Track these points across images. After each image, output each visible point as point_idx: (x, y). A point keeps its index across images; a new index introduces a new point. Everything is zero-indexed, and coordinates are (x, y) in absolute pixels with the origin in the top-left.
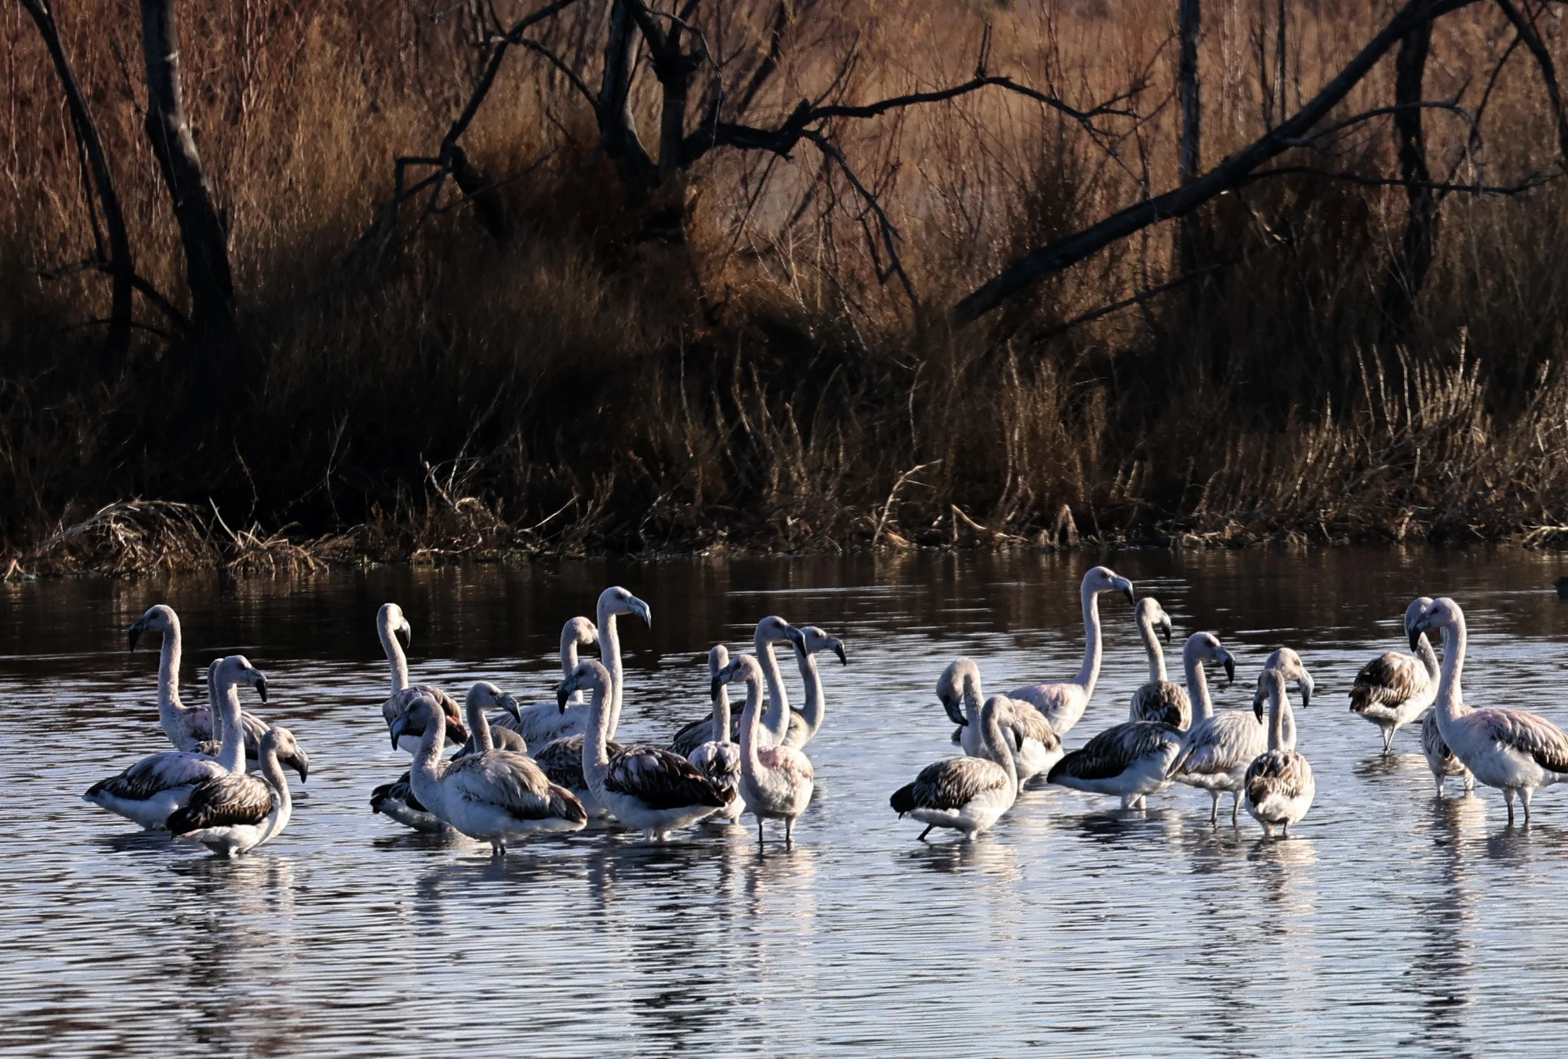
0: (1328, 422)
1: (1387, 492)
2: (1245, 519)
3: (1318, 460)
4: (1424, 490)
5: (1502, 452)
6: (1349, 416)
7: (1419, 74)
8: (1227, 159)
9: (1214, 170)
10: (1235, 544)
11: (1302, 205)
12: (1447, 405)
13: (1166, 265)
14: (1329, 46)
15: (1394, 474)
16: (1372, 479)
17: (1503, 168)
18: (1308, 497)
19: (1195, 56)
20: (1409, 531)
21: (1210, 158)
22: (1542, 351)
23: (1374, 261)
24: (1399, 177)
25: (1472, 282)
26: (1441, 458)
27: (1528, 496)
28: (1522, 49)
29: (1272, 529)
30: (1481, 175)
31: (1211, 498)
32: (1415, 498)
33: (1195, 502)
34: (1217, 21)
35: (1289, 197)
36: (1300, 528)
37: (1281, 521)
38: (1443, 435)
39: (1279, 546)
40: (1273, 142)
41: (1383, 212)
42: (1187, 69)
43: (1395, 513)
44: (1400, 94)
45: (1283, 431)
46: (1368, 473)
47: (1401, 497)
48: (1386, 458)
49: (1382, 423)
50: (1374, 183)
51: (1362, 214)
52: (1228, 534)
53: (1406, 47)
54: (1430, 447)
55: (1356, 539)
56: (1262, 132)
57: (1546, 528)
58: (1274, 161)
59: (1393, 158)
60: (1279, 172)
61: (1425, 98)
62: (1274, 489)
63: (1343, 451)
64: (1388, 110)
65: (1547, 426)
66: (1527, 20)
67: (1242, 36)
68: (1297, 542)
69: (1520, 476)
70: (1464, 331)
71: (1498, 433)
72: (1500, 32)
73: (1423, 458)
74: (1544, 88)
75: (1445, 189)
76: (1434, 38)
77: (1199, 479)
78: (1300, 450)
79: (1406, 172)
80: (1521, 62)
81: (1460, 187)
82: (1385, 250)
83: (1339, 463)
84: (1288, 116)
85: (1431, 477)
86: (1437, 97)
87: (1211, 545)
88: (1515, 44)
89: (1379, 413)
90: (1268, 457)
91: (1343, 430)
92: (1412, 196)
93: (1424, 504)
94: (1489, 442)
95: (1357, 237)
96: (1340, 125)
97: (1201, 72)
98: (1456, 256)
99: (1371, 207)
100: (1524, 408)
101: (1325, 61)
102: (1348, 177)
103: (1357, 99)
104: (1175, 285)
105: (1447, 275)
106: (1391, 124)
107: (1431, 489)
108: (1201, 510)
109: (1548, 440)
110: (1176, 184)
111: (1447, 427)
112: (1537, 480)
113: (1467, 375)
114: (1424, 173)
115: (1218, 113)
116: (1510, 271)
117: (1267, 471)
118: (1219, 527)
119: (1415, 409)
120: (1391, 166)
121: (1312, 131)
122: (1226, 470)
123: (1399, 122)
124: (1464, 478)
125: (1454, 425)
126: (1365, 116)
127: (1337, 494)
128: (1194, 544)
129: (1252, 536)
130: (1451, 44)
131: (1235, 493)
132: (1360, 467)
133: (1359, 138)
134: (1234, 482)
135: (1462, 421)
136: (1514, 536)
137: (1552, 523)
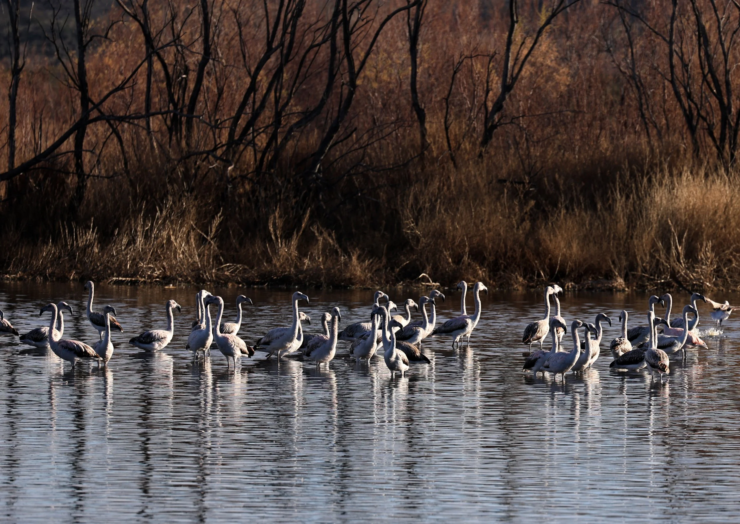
0: (50, 244)
1: (68, 265)
2: (24, 271)
3: (47, 255)
4: (79, 265)
5: (103, 255)
6: (57, 243)
7: (82, 142)
8: (22, 164)
9: (18, 167)
10: (20, 279)
11: (45, 179)
12: (87, 240)
13: (3, 195)
14: (56, 132)
15: (70, 260)
16: (63, 261)
17: (106, 171)
18: (43, 266)
19: (14, 132)
20: (74, 277)
21: (17, 164)
22: (117, 225)
23: (67, 197)
24: (75, 172)
25: (96, 205)
26: (84, 256)
27: (111, 269)
28: (113, 135)
29: (32, 275)
30: (100, 172)
31: (14, 265)
32: (76, 268)
33: (8, 266)
34: (21, 122)
35: (41, 176)
36: (41, 275)
37: (35, 273)
38: (85, 249)
39: (34, 280)
40: (37, 159)
41: (69, 181)
42: (11, 136)
43: (70, 272)
44: (76, 146)
45: (36, 245)
46: (62, 259)
47: (71, 268)
48: (68, 255)
49: (66, 245)
50: (68, 173)
51: (63, 182)
52: (18, 276)
53: (78, 133)
54: (81, 252)
55: (58, 279)
56: (33, 156)
57: (115, 278)
58: (37, 165)
59: (73, 166)
60: (39, 168)
61: (84, 148)
62: (33, 263)
63: (54, 253)
64: (72, 152)
65: (117, 248)
66: (115, 126)
67: (29, 126)
68: (39, 279)
69: (108, 262)
70: (92, 219)
71: (102, 249)
72: (108, 130)
73: (79, 255)
74: (120, 147)
75: (89, 176)
76: (88, 130)
77: (10, 259)
78: (42, 252)
79: (77, 170)
80: (113, 140)
81: (94, 176)
82: (71, 193)
83: (53, 256)
84: (42, 151)
85: (81, 261)
86: (88, 148)
87: (13, 279)
88: (111, 134)
89: (66, 242)
90: (32, 253)
91: (55, 246)
92: (79, 178)
93: (79, 269)
94: (99, 252)
95: (61, 189)
96: (57, 155)
97: (16, 137)
98: (91, 197)
99: (66, 180)
100: (110, 242)
101: (55, 136)
102: (59, 171)
103: (64, 147)
104: (5, 201)
105: (89, 201)
106: (73, 156)
107: (81, 265)
108: (10, 268)
109: (117, 252)
110: (7, 170)
111: (86, 247)
112: (113, 264)
113: (93, 232)
114: (82, 171)
115: (21, 149)
116: (108, 201)
117: (31, 257)
118: (16, 274)
119: (77, 241)
120: (72, 168)
121: (49, 156)
122: (18, 257)
123: (75, 155)
124: (91, 262)
125: (89, 246)
126: (65, 153)
127: (52, 265)
128: (8, 279)
129: (26, 277)
130: (94, 133)
131: (21, 263)
132: (60, 257)
133: (64, 159)
134: (21, 260)
135: (91, 245)
136: (105, 280)
137: (116, 277)
